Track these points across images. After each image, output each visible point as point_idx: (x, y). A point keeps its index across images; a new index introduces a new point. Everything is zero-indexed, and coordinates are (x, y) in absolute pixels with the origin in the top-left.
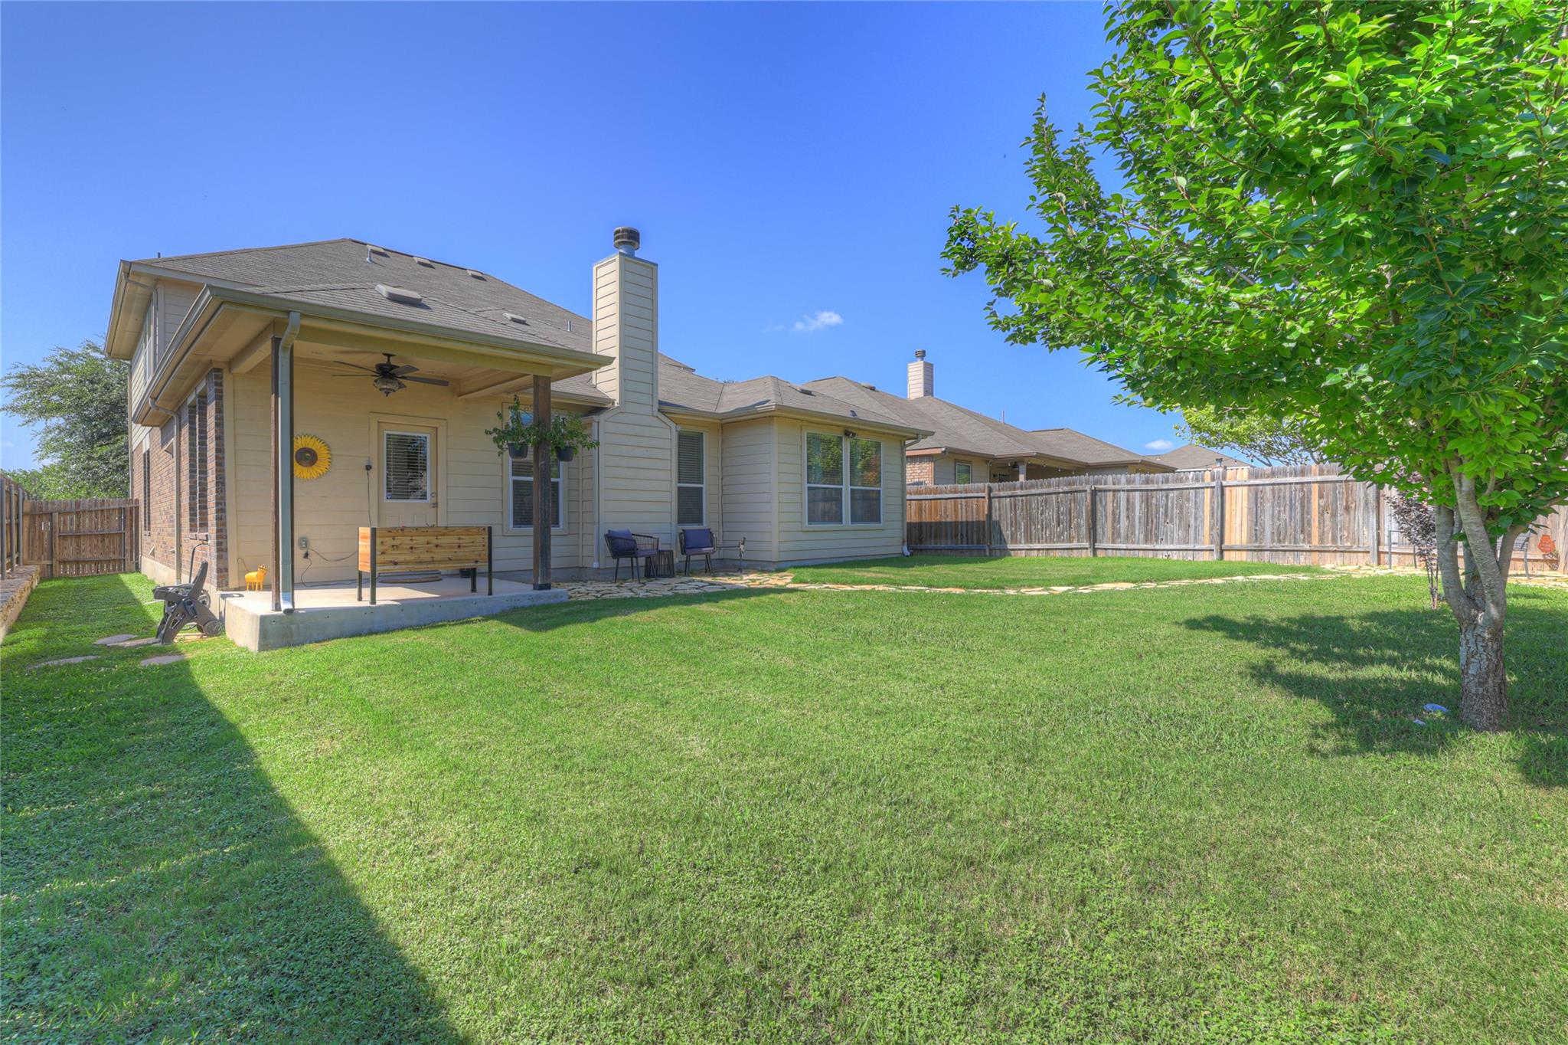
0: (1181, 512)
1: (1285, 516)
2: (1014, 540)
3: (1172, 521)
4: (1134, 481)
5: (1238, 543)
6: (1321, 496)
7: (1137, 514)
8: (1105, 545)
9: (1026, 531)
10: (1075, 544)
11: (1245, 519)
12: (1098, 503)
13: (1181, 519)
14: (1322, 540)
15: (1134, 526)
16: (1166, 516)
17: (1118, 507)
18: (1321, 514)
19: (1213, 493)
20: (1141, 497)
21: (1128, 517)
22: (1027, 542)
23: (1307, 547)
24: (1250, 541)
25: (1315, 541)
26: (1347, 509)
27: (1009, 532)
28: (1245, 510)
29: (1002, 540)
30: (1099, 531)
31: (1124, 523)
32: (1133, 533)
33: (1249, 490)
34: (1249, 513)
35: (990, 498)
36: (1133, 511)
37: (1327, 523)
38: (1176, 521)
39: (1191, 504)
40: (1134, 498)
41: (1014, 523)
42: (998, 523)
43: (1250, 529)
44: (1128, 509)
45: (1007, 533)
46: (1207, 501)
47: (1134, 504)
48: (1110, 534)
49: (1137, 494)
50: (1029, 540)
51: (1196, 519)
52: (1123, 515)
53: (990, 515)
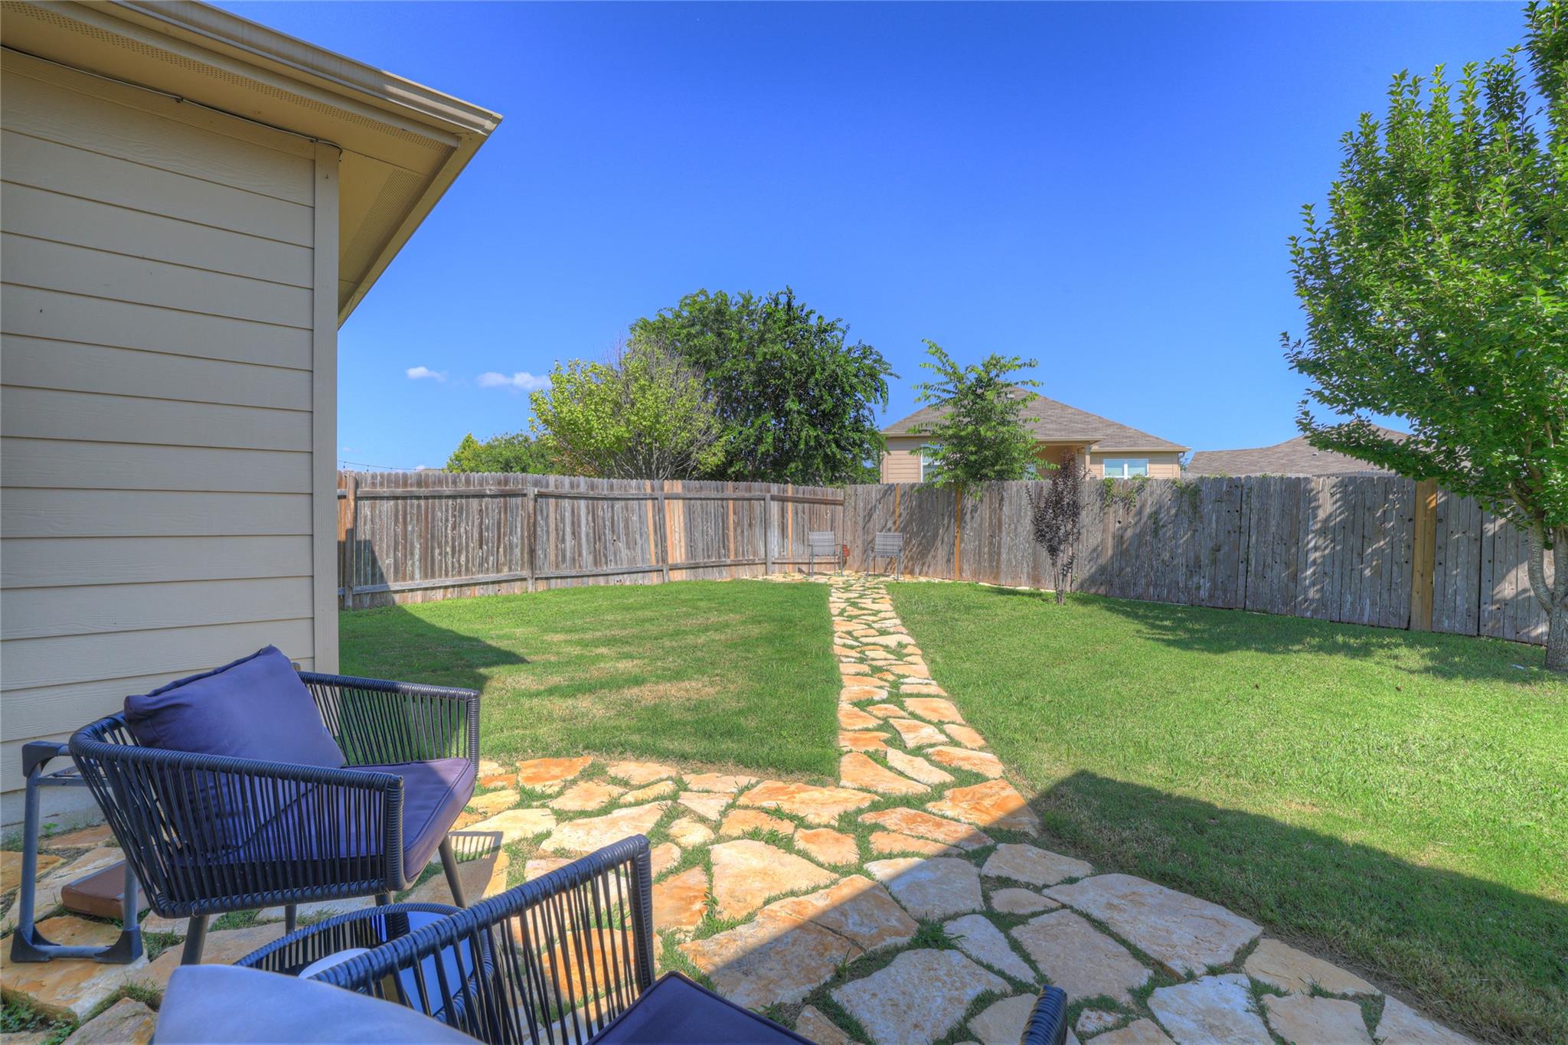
0: (627, 527)
1: (711, 532)
2: (400, 572)
3: (619, 538)
4: (578, 486)
5: (679, 561)
6: (735, 513)
7: (584, 529)
8: (548, 571)
9: (424, 558)
10: (505, 573)
11: (682, 535)
12: (538, 513)
13: (627, 535)
14: (736, 555)
15: (580, 545)
16: (613, 532)
17: (563, 519)
18: (735, 530)
19: (654, 506)
20: (588, 507)
21: (573, 533)
22: (425, 576)
23: (729, 562)
24: (687, 558)
25: (732, 558)
26: (750, 525)
27: (390, 561)
28: (682, 524)
29: (377, 576)
30: (540, 553)
31: (569, 542)
32: (580, 555)
33: (684, 505)
34: (686, 529)
35: (357, 499)
36: (579, 526)
37: (739, 538)
38: (623, 538)
39: (635, 518)
40: (579, 508)
41: (402, 544)
42: (369, 545)
43: (686, 544)
44: (573, 523)
45: (386, 562)
46: (650, 515)
47: (579, 516)
48: (552, 557)
49: (583, 503)
50: (429, 571)
51: (641, 535)
52: (568, 530)
53: (351, 532)
